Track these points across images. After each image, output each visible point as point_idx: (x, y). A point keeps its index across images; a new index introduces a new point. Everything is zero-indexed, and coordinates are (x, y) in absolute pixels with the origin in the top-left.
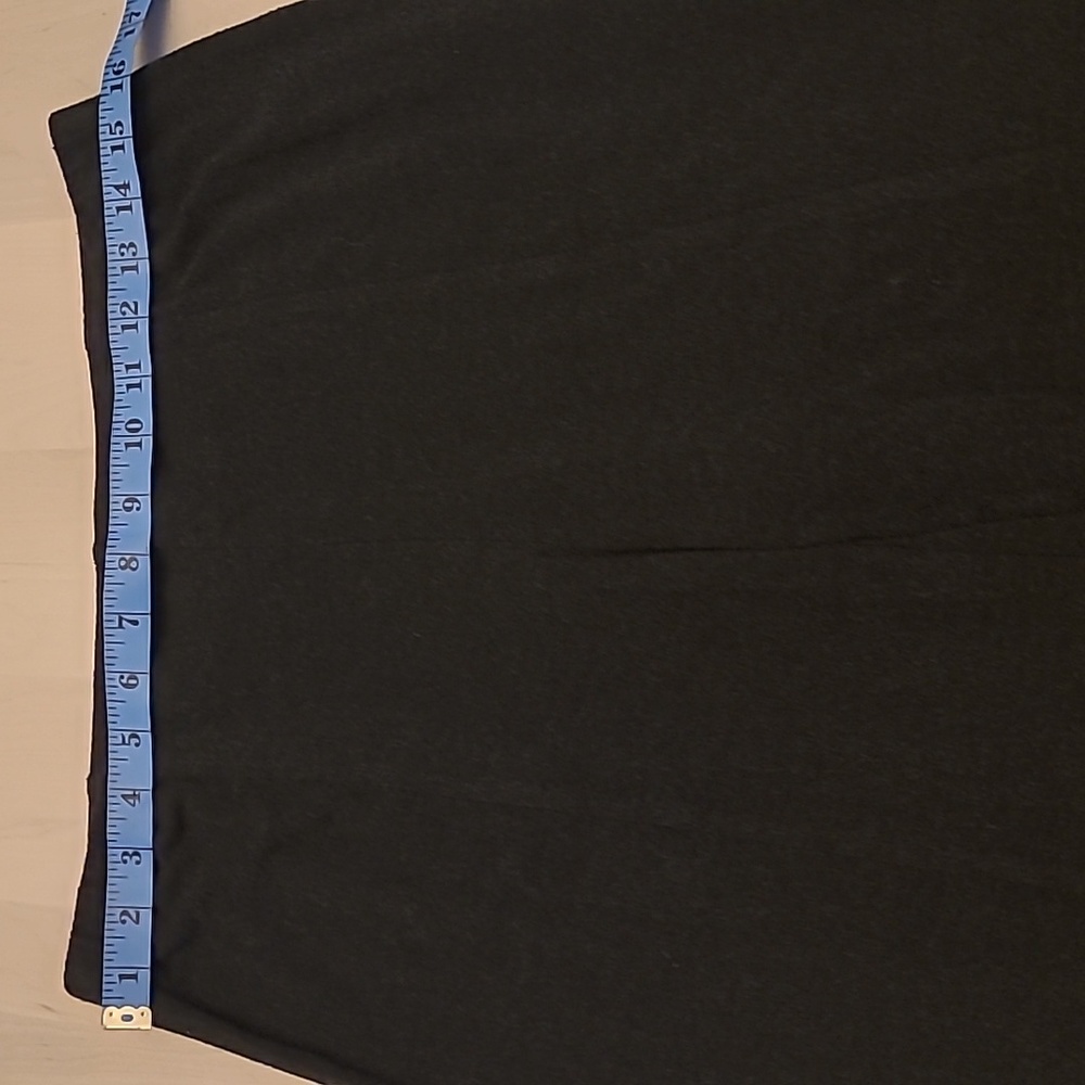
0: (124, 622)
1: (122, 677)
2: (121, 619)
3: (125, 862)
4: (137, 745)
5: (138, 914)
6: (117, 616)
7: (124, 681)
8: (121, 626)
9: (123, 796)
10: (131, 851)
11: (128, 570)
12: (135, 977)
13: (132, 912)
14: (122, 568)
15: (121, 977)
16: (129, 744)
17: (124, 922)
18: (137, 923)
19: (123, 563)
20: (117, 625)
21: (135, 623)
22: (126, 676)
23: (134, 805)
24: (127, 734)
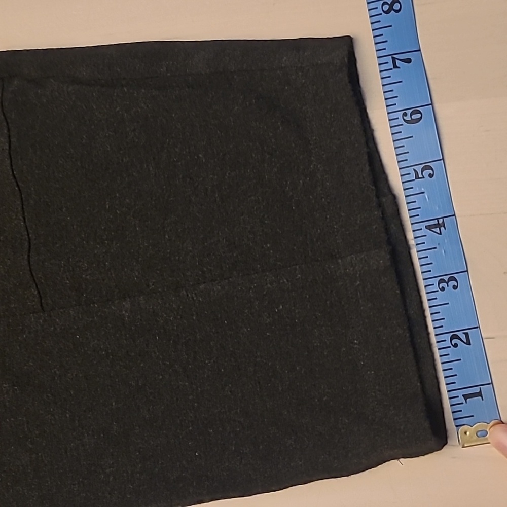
0: (398, 63)
1: (405, 114)
2: (394, 59)
3: (443, 289)
4: (431, 176)
5: (467, 334)
6: (390, 57)
7: (408, 118)
8: (395, 66)
9: (427, 227)
10: (446, 278)
11: (392, 13)
12: (479, 394)
13: (460, 334)
14: (387, 12)
15: (466, 397)
17: (456, 345)
18: (468, 343)
19: (386, 7)
20: (392, 66)
21: (408, 61)
22: (409, 112)
23: (440, 233)
24: (419, 169)
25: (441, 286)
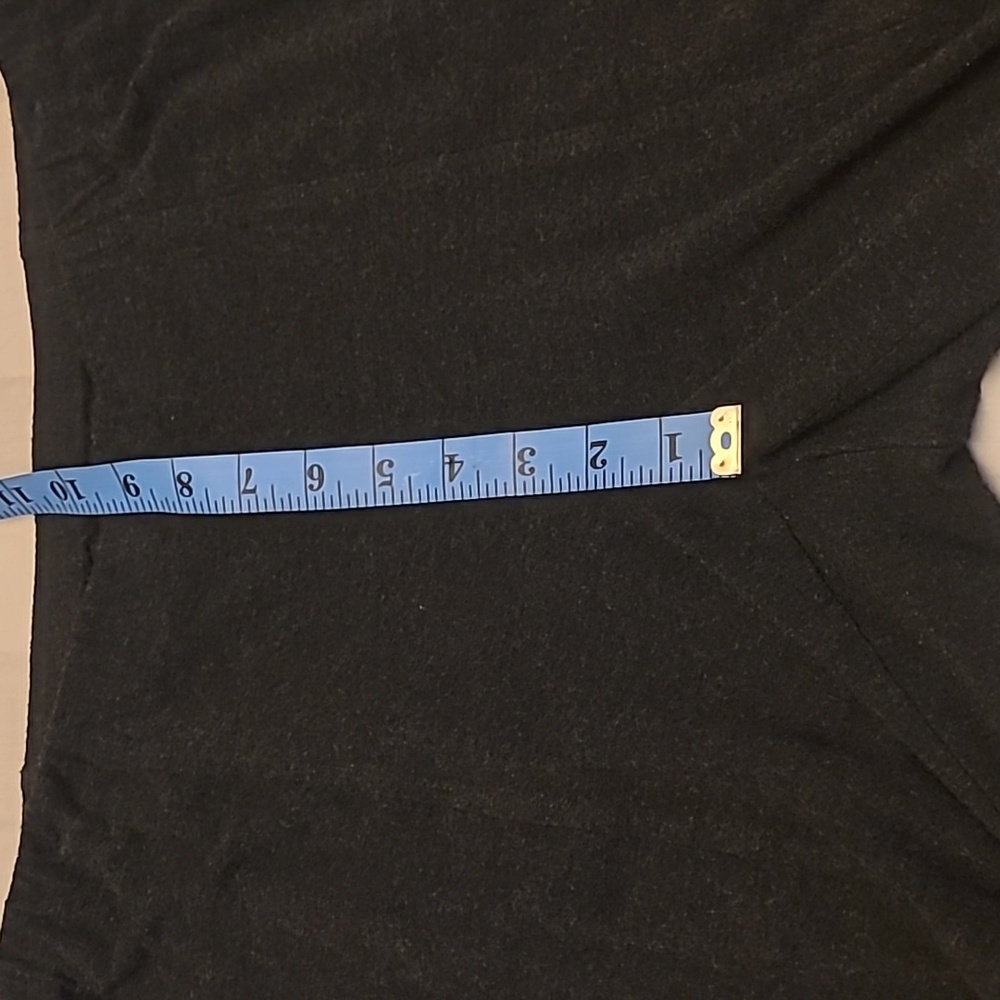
0: (248, 488)
1: (312, 487)
2: (246, 491)
3: (532, 470)
5: (594, 445)
6: (243, 496)
7: (316, 484)
8: (253, 491)
9: (451, 480)
10: (519, 463)
11: (190, 484)
12: (672, 437)
13: (591, 454)
15: (673, 457)
16: (391, 475)
17: (604, 462)
20: (253, 495)
21: (249, 473)
22: (309, 481)
23: (462, 462)
24: (380, 479)
25: (527, 472)
